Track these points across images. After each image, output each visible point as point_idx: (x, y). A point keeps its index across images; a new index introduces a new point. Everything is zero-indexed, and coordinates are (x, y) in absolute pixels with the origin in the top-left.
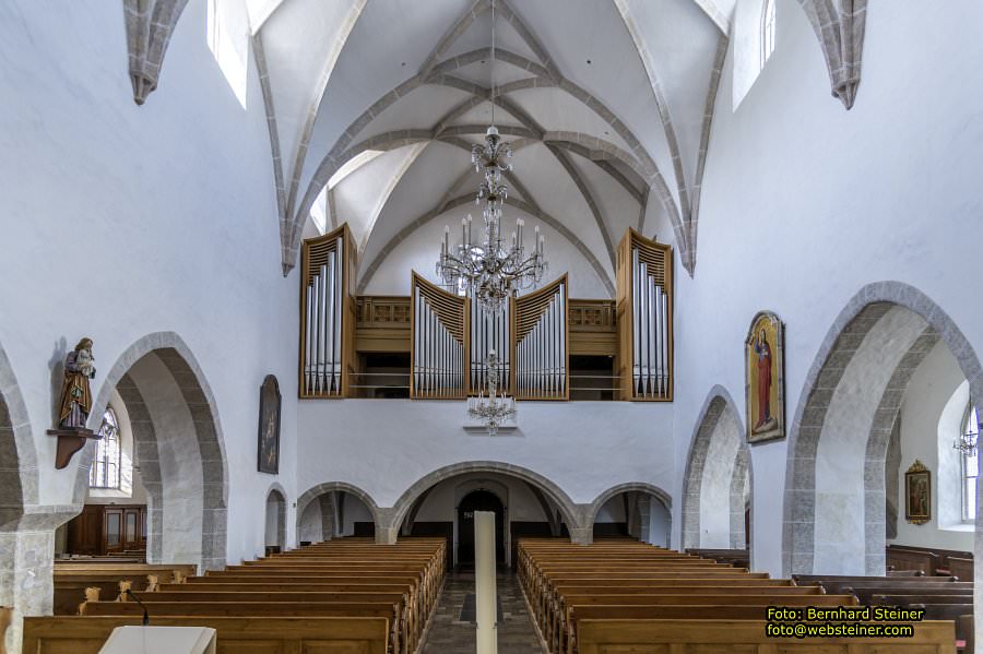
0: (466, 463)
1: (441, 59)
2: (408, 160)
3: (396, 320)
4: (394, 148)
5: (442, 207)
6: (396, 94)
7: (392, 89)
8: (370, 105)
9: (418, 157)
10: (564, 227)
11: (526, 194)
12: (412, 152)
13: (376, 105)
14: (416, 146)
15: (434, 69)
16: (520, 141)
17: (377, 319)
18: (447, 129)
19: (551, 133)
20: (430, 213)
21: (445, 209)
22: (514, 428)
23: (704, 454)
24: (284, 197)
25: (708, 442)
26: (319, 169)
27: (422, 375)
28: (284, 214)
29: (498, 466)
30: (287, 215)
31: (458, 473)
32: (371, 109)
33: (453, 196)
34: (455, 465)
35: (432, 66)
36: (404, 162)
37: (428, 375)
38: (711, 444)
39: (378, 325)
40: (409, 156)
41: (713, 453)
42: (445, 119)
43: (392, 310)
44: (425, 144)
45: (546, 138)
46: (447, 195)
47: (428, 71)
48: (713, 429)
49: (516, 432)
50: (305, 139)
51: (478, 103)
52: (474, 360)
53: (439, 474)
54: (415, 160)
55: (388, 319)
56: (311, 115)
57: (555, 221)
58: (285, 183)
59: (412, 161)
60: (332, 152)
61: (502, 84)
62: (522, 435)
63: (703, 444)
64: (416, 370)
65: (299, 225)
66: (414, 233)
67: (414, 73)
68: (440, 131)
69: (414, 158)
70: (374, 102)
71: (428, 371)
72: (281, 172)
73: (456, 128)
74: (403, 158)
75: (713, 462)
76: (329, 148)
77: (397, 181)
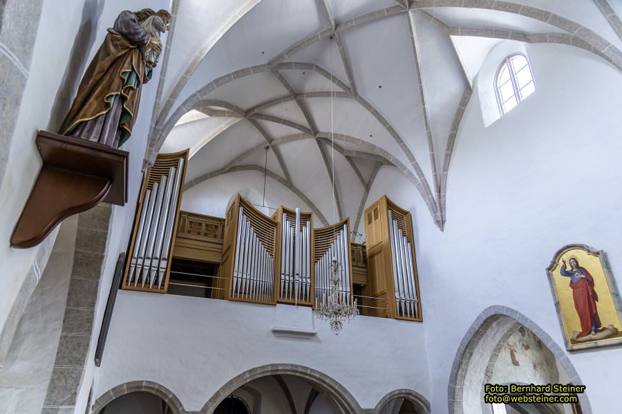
0: (273, 365)
1: (287, 60)
2: (222, 128)
3: (205, 235)
4: (216, 116)
5: (227, 169)
6: (251, 70)
7: (250, 66)
8: (233, 71)
9: (229, 128)
10: (307, 198)
11: (286, 173)
12: (226, 122)
13: (237, 72)
14: (232, 119)
15: (280, 64)
16: (298, 135)
17: (189, 232)
18: (256, 114)
19: (323, 133)
20: (218, 171)
21: (228, 171)
22: (313, 334)
23: (467, 365)
24: (158, 108)
25: (471, 354)
26: (188, 100)
27: (240, 280)
28: (155, 120)
29: (300, 370)
30: (157, 123)
31: (265, 375)
32: (233, 73)
33: (238, 163)
34: (263, 367)
35: (279, 62)
36: (218, 128)
37: (244, 280)
38: (473, 356)
39: (190, 236)
40: (223, 125)
41: (473, 364)
42: (258, 106)
43: (204, 227)
44: (238, 120)
45: (318, 136)
46: (233, 161)
47: (275, 64)
48: (477, 343)
49: (314, 338)
50: (188, 72)
51: (286, 101)
52: (283, 272)
53: (248, 375)
54: (227, 129)
55: (199, 233)
56: (198, 58)
57: (302, 194)
58: (162, 98)
59: (225, 129)
60: (199, 92)
61: (308, 92)
62: (319, 341)
63: (468, 356)
64: (235, 275)
65: (163, 134)
66: (203, 182)
67: (265, 62)
68: (251, 114)
69: (227, 127)
70: (236, 70)
71: (244, 276)
72: (162, 89)
73: (261, 115)
74: (219, 125)
75: (472, 372)
76: (199, 88)
77: (209, 140)
